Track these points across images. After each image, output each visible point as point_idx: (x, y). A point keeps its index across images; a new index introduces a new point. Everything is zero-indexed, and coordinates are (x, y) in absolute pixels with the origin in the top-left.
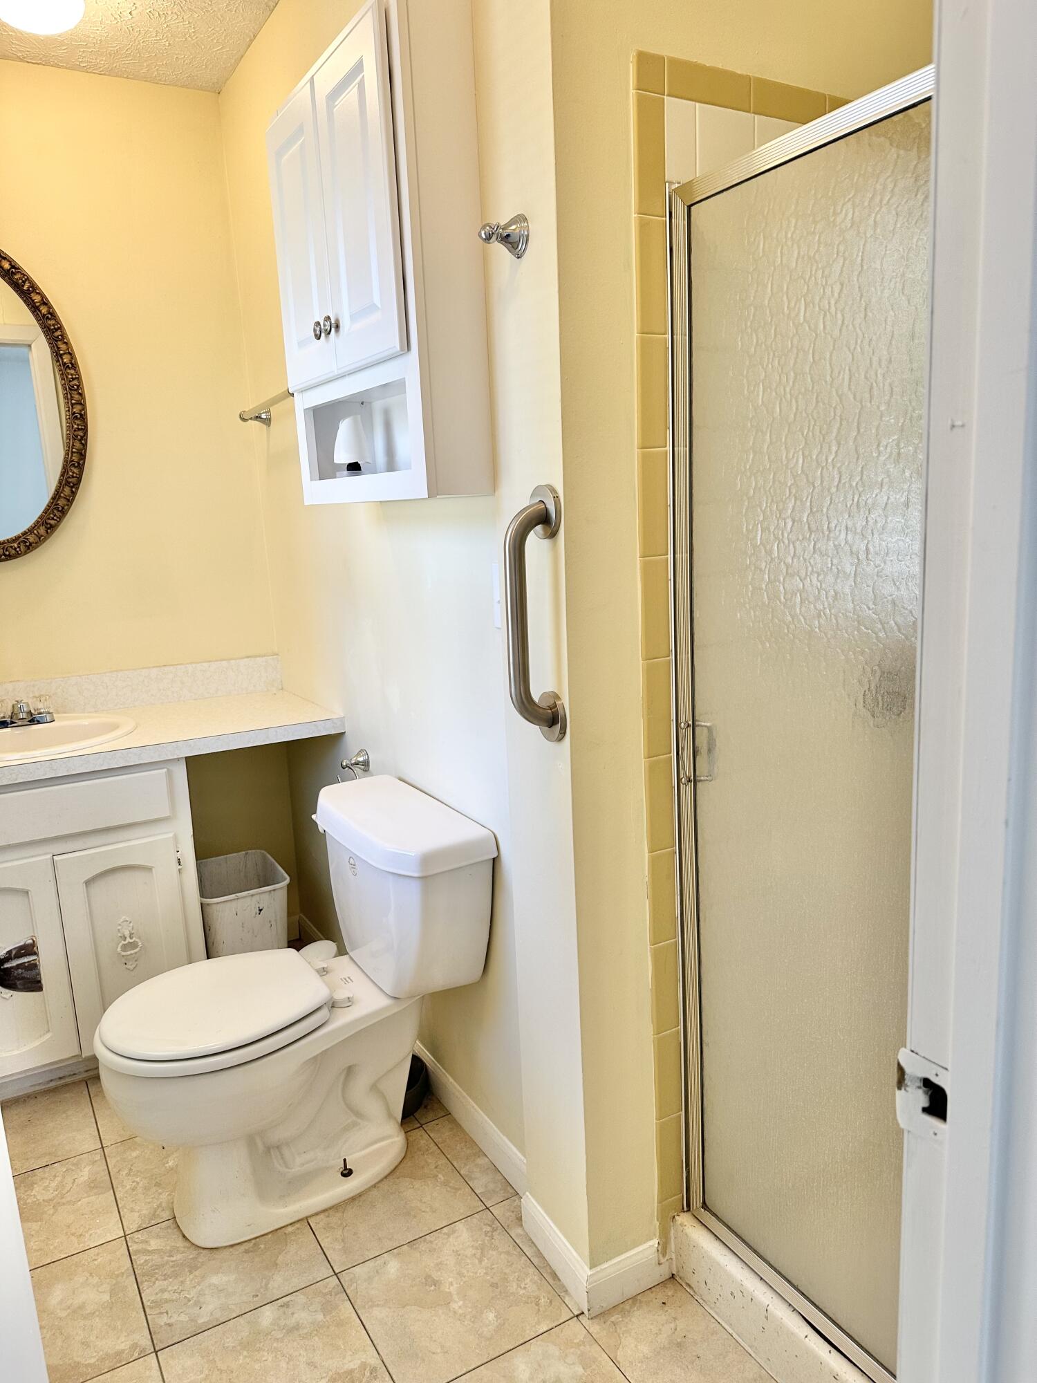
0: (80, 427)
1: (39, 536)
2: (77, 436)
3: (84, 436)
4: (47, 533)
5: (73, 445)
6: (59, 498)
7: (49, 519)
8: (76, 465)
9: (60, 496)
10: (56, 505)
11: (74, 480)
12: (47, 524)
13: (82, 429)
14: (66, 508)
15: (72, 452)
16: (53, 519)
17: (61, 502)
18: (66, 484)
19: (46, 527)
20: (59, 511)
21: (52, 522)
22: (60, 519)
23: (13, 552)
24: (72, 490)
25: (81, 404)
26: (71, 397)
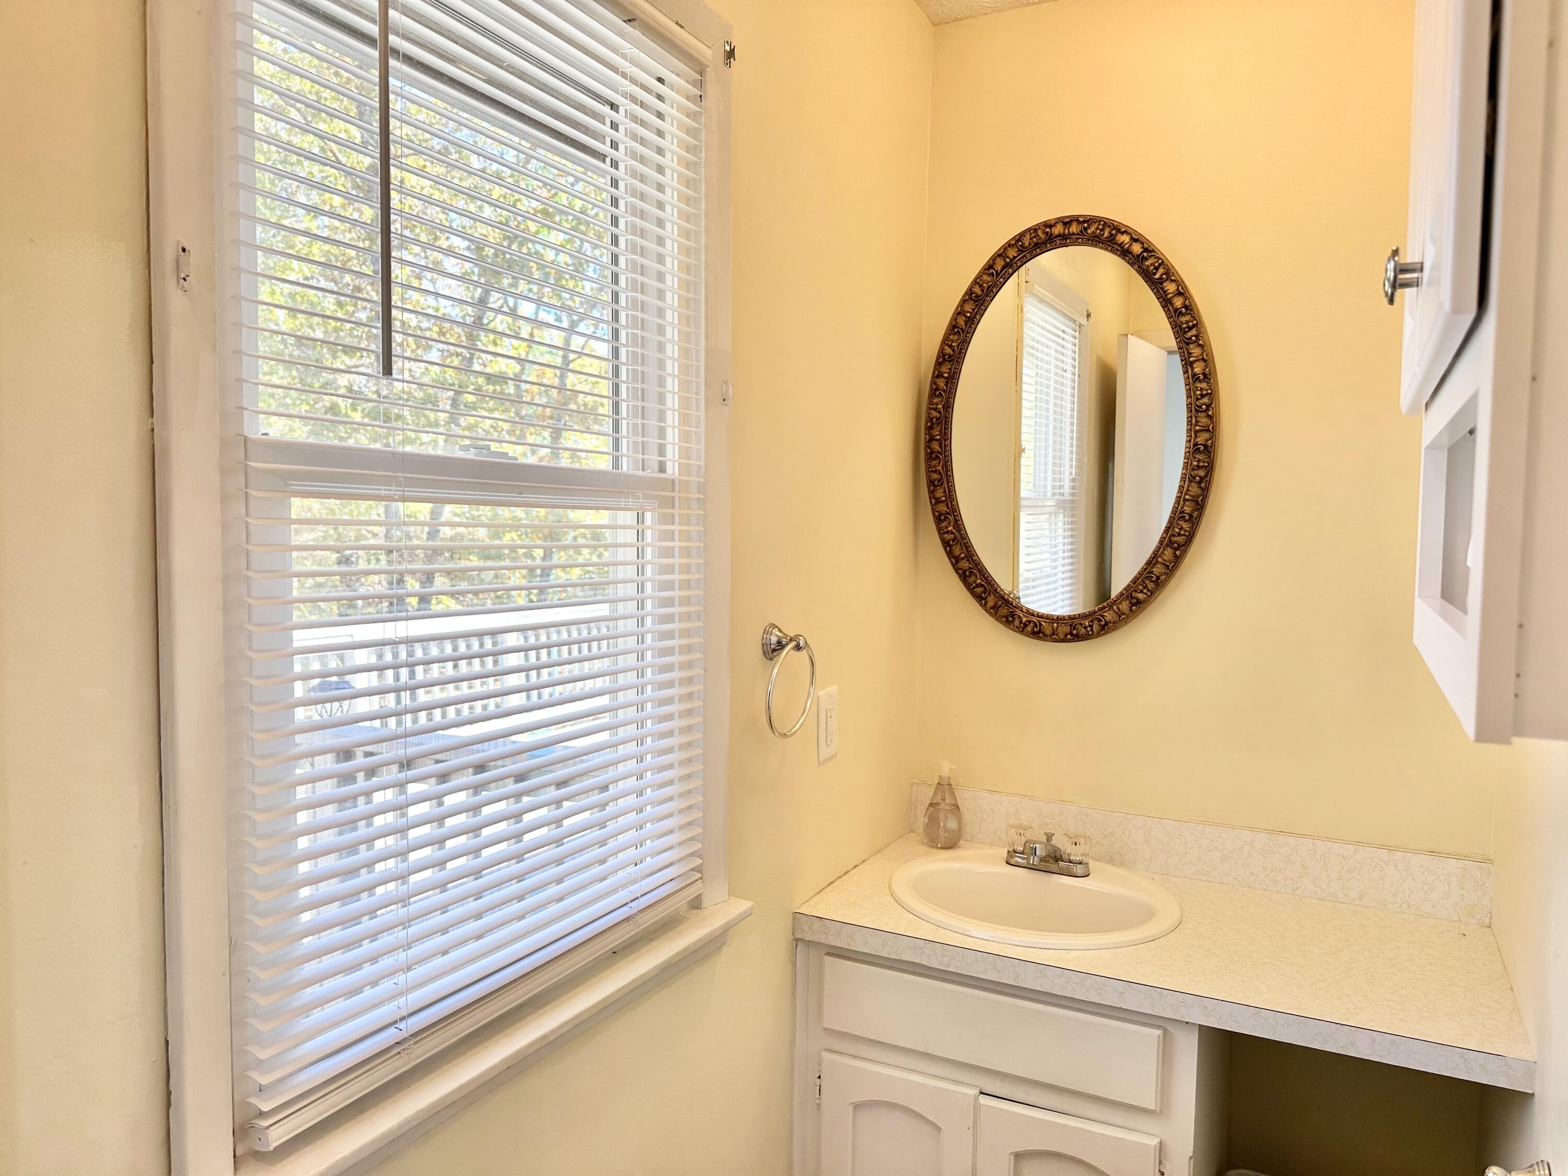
0: (1201, 464)
1: (1120, 614)
2: (1194, 478)
3: (1206, 476)
4: (1131, 610)
5: (1188, 490)
6: (1155, 564)
7: (1136, 591)
8: (1187, 517)
9: (1157, 561)
10: (1149, 572)
11: (1180, 539)
12: (1132, 598)
13: (1204, 466)
14: (1163, 577)
15: (1185, 500)
16: (1141, 592)
17: (1158, 570)
18: (1167, 545)
19: (1130, 602)
20: (1152, 581)
21: (1141, 596)
22: (1152, 594)
23: (1083, 631)
24: (1175, 554)
25: (1208, 431)
26: (1197, 422)
